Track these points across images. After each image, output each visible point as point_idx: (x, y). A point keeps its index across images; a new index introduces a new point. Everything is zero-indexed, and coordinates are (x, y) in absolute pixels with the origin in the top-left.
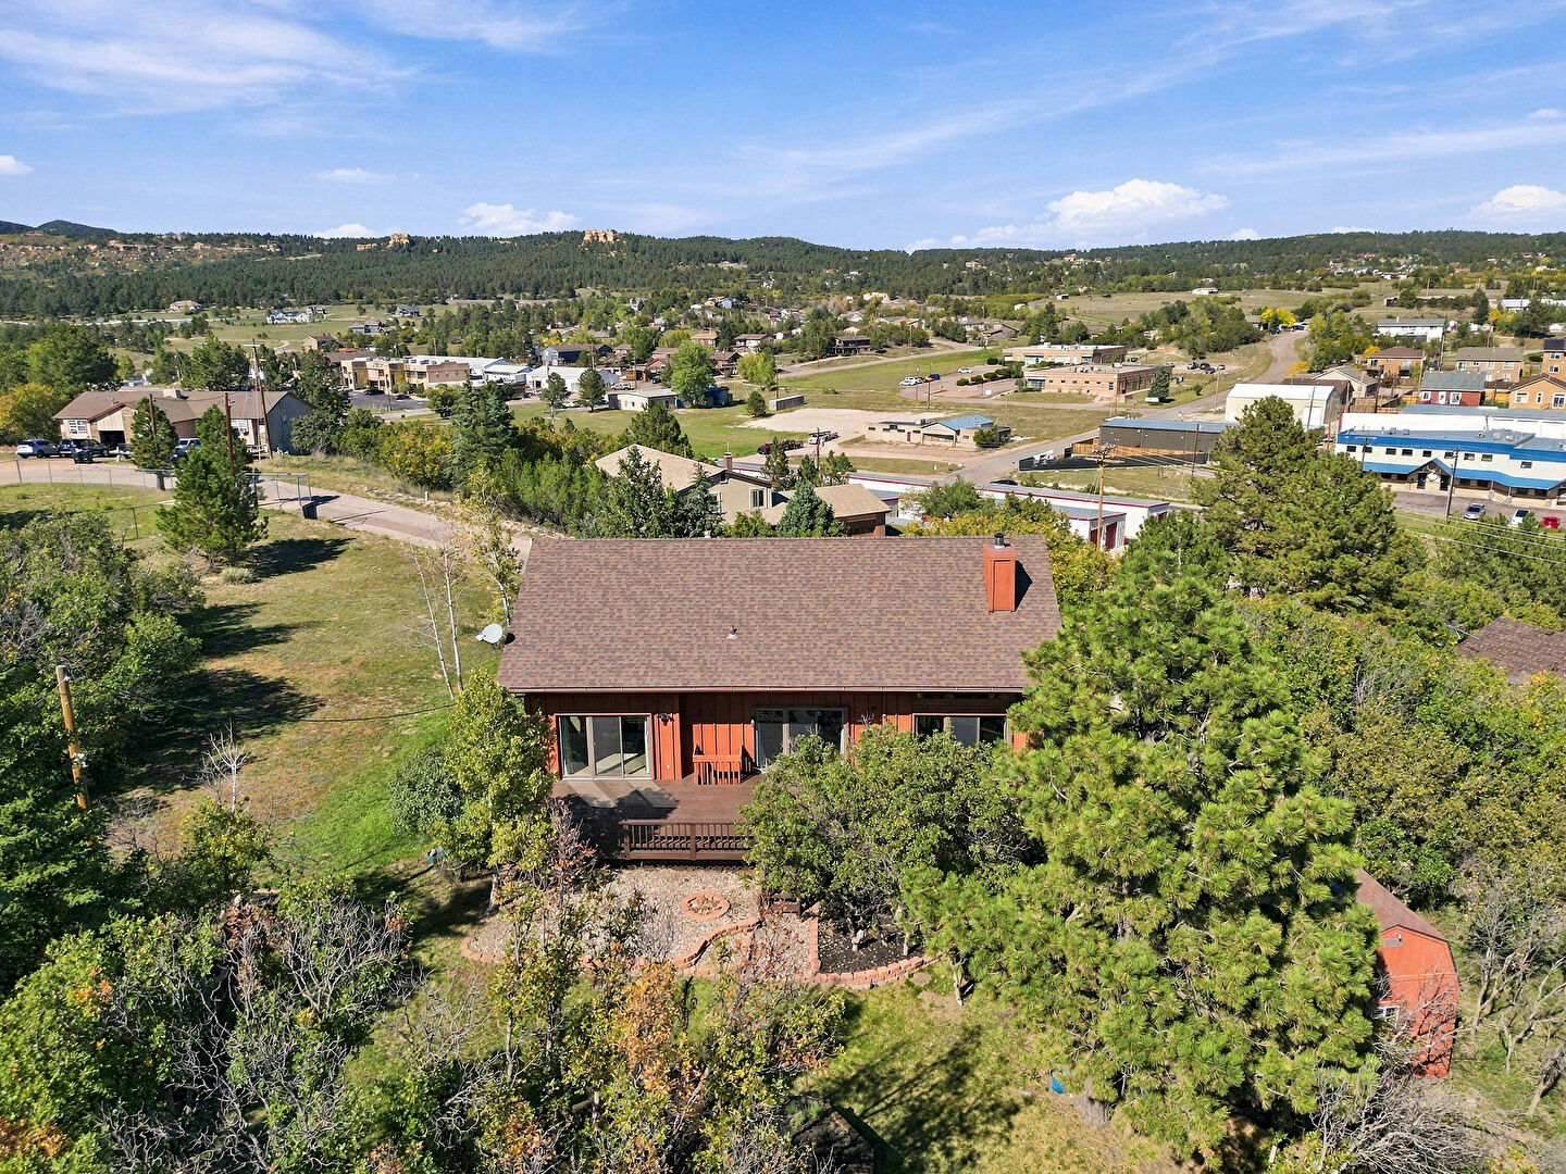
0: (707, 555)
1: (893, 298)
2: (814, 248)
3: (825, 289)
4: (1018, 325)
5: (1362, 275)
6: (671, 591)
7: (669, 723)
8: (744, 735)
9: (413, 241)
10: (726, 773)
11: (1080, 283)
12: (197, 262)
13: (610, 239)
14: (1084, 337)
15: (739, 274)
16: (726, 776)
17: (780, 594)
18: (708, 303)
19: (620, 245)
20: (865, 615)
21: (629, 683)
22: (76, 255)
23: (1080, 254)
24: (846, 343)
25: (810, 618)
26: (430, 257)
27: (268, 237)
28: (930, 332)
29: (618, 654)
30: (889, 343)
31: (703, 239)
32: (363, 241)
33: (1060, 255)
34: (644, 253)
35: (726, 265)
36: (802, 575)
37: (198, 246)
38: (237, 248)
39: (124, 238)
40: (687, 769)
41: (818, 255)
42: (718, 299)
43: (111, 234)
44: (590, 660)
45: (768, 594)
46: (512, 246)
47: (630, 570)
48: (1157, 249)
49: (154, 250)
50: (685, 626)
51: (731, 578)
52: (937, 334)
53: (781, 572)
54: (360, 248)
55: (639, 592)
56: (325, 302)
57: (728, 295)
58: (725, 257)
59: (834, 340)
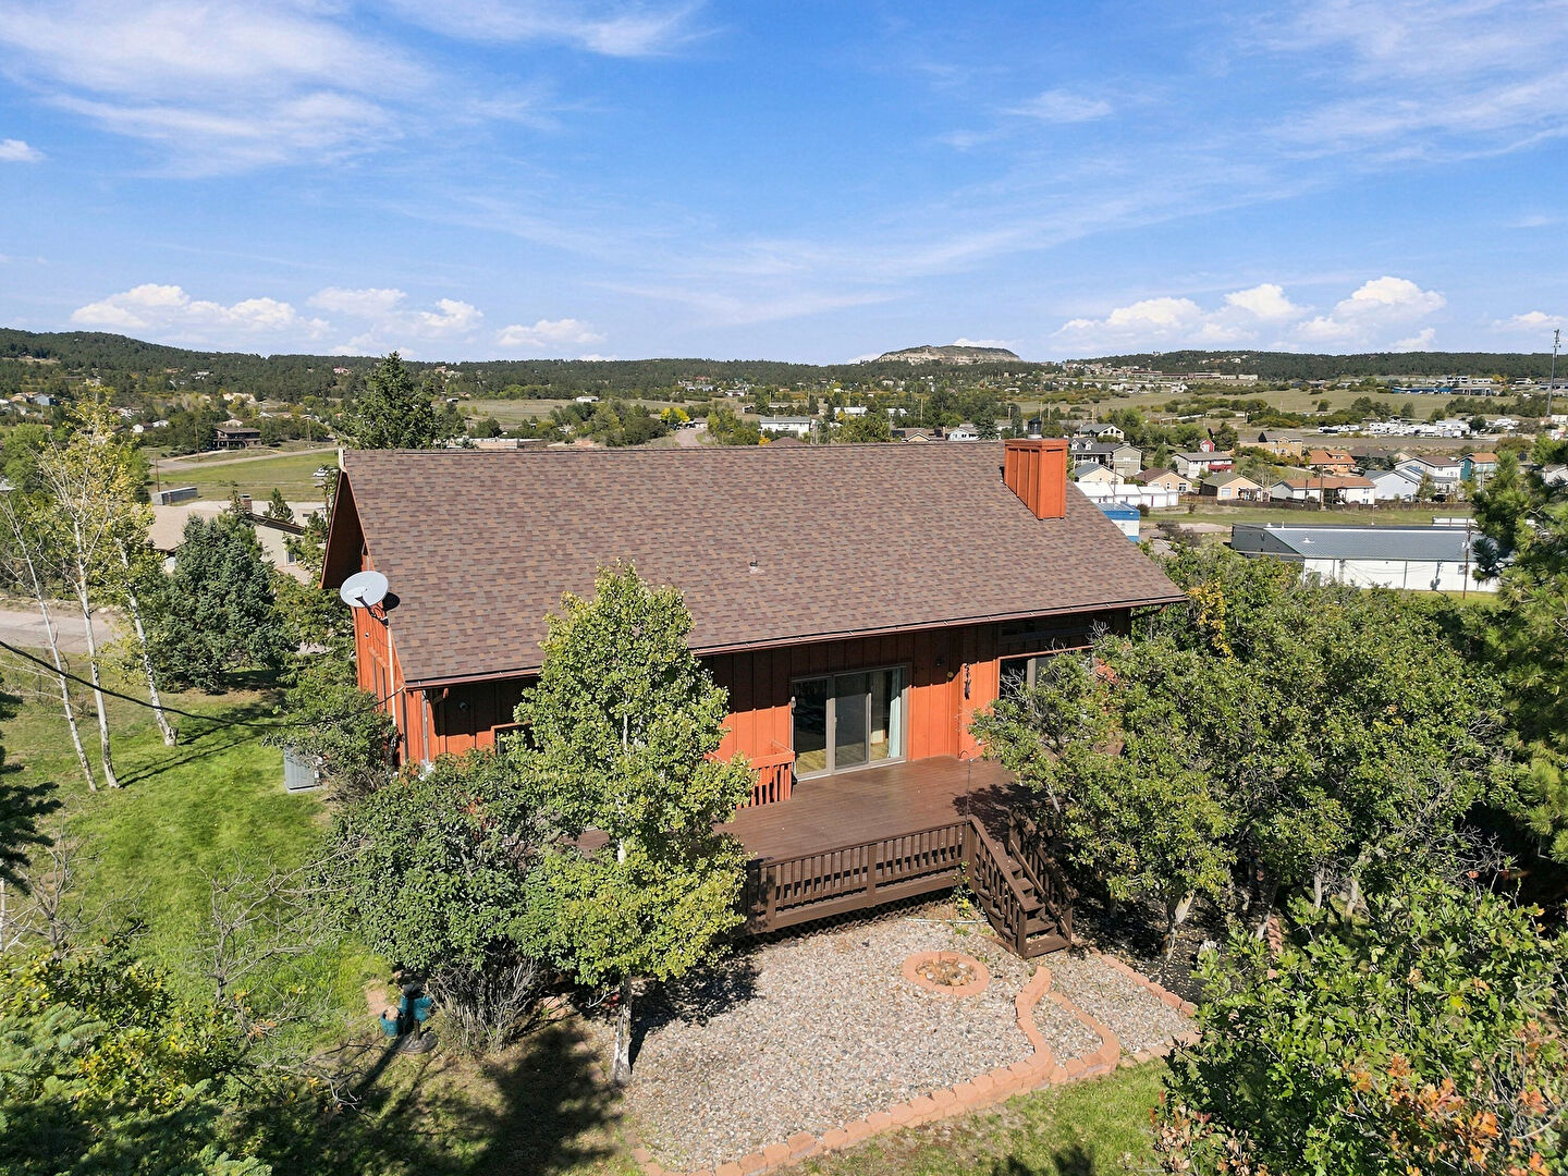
1: (260, 399)
3: (171, 387)
11: (463, 390)
14: (498, 432)
15: (50, 369)
18: (16, 399)
23: (449, 367)
24: (230, 435)
28: (328, 426)
30: (283, 437)
33: (430, 366)
35: (30, 360)
42: (29, 395)
48: (524, 364)
57: (43, 391)
58: (26, 351)
59: (214, 431)
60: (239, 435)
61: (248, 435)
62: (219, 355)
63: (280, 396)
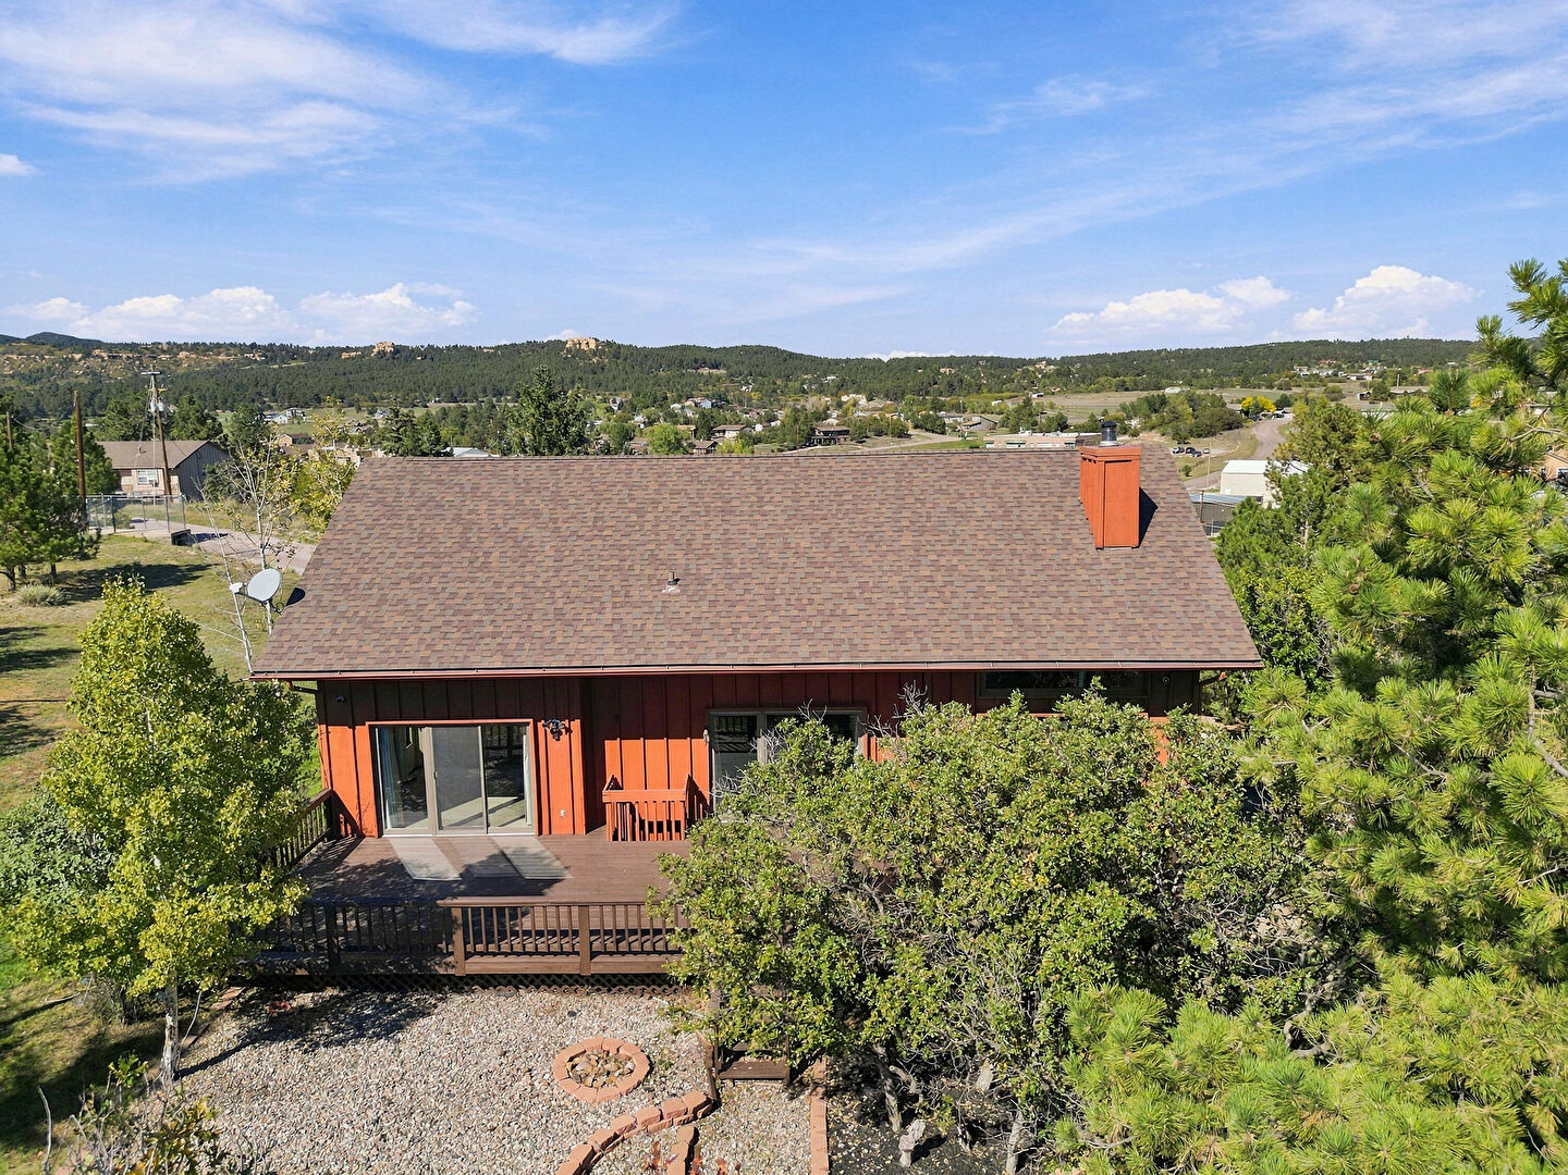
0: (636, 477)
1: (870, 399)
2: (791, 355)
3: (804, 391)
4: (997, 418)
5: (1328, 376)
6: (574, 526)
7: (564, 737)
8: (692, 755)
9: (398, 350)
10: (660, 824)
11: (1053, 384)
12: (180, 371)
13: (593, 346)
14: (1063, 427)
15: (719, 378)
16: (660, 830)
17: (752, 529)
18: (688, 403)
19: (603, 351)
20: (891, 557)
21: (487, 661)
22: (61, 363)
23: (1049, 362)
24: (826, 433)
25: (803, 563)
26: (413, 363)
27: (253, 346)
28: (910, 424)
29: (476, 617)
30: (869, 434)
31: (684, 348)
32: (348, 349)
33: (1032, 362)
34: (626, 359)
35: (705, 371)
36: (788, 502)
37: (182, 355)
38: (222, 357)
39: (110, 347)
40: (595, 817)
41: (796, 362)
42: (698, 400)
43: (99, 344)
44: (426, 626)
45: (734, 529)
46: (495, 354)
47: (512, 498)
48: (1124, 356)
49: (139, 359)
50: (593, 576)
51: (674, 507)
52: (916, 427)
53: (754, 499)
54: (344, 355)
55: (522, 527)
56: (306, 405)
57: (707, 397)
58: (704, 364)
59: (813, 430)
60: (832, 432)
61: (840, 433)
62: (848, 361)
63: (887, 396)
